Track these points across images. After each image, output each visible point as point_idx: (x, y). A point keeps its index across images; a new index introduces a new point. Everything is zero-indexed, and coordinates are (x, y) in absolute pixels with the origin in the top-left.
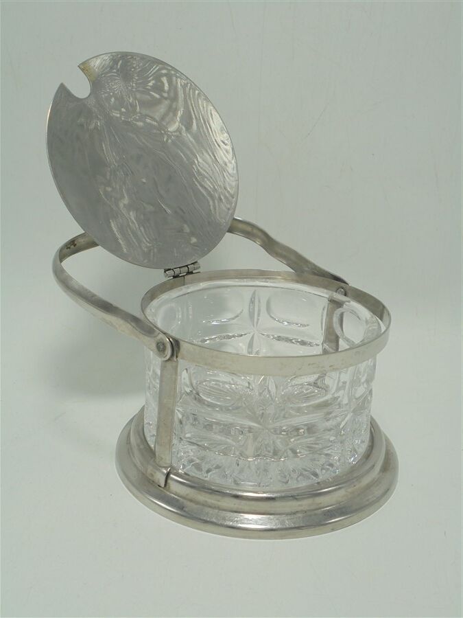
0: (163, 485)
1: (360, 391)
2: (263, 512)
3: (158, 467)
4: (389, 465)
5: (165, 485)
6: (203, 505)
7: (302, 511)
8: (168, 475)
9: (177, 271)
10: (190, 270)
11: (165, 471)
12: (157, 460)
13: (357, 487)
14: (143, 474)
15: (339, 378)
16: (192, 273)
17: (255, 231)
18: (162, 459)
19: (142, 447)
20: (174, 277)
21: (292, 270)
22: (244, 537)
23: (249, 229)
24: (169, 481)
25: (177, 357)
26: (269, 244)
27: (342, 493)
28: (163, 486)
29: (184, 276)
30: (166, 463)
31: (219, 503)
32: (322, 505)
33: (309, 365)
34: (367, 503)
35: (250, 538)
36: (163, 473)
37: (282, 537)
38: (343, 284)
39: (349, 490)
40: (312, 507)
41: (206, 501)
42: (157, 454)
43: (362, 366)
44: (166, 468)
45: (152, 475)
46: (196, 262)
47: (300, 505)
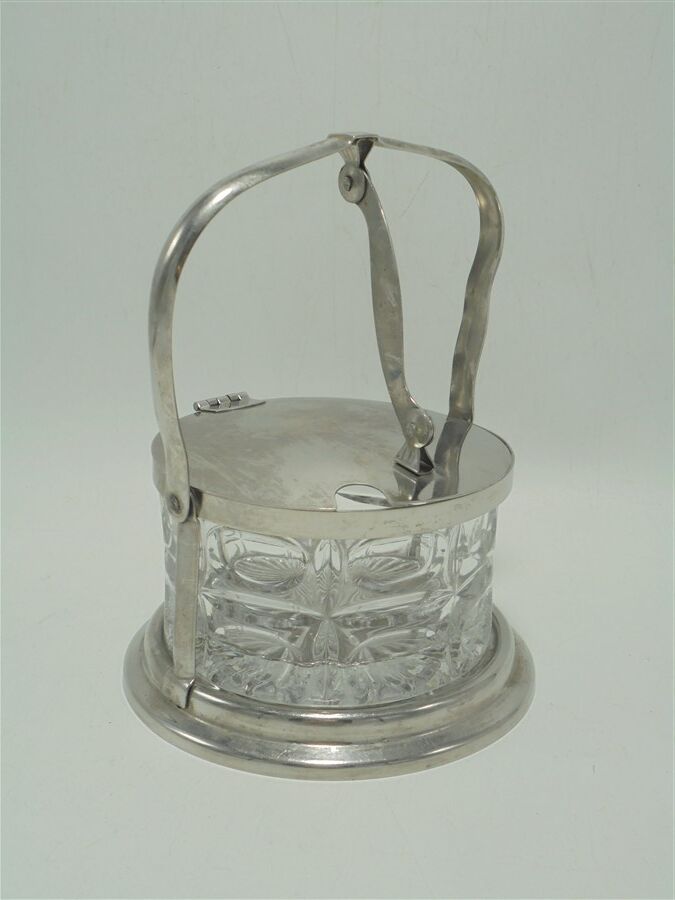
0: (183, 705)
1: (468, 565)
2: (324, 739)
3: (178, 679)
4: (520, 675)
5: (187, 705)
6: (240, 732)
7: (382, 740)
8: (190, 690)
11: (187, 685)
12: (175, 670)
13: (466, 705)
14: (157, 691)
15: (436, 543)
18: (181, 666)
19: (158, 652)
22: (298, 778)
24: (192, 699)
25: (197, 516)
27: (443, 713)
30: (187, 673)
31: (262, 729)
32: (413, 731)
33: (385, 523)
34: (481, 729)
35: (306, 778)
36: (184, 687)
37: (353, 777)
39: (455, 709)
40: (397, 734)
41: (244, 727)
42: (175, 661)
43: (469, 527)
44: (188, 680)
45: (169, 692)
47: (379, 731)
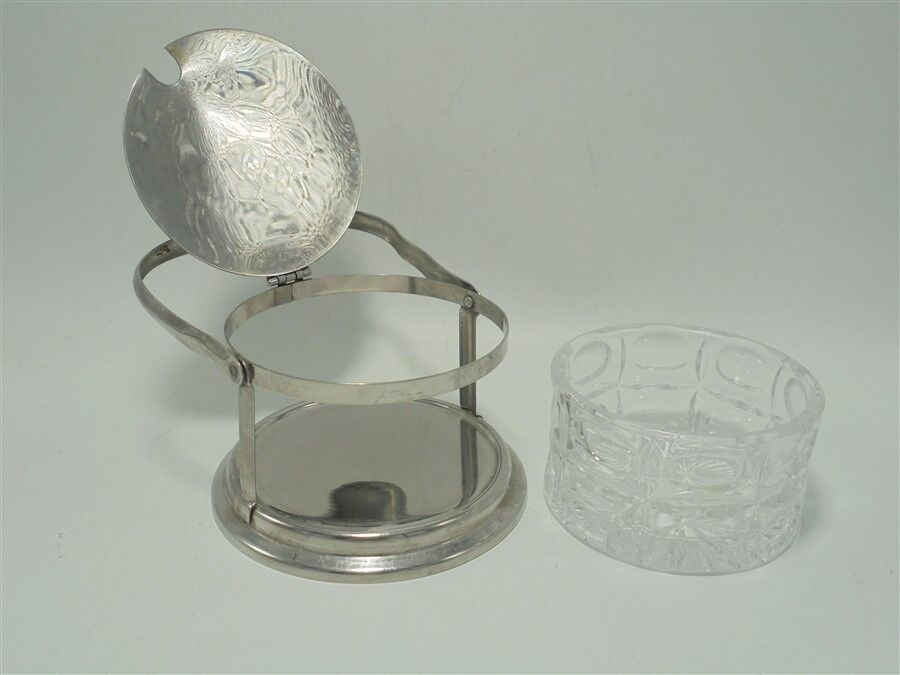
3: (245, 501)
5: (251, 521)
8: (253, 510)
9: (282, 279)
10: (299, 277)
11: (251, 506)
12: (243, 494)
13: (462, 525)
14: (231, 507)
16: (301, 280)
17: (386, 229)
18: (247, 493)
20: (280, 285)
21: (423, 276)
23: (380, 226)
24: (255, 517)
26: (399, 244)
28: (248, 522)
29: (291, 284)
30: (251, 497)
36: (248, 508)
38: (470, 293)
42: (242, 487)
44: (251, 502)
45: (238, 510)
46: (307, 267)
